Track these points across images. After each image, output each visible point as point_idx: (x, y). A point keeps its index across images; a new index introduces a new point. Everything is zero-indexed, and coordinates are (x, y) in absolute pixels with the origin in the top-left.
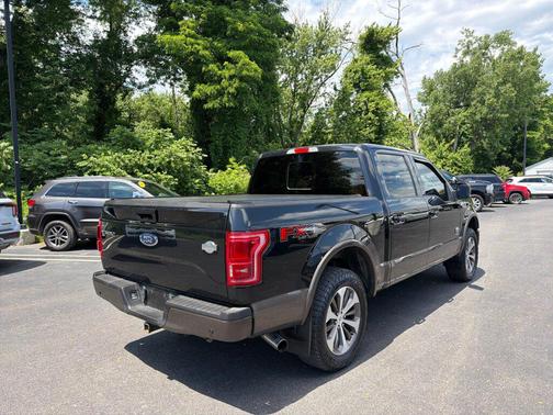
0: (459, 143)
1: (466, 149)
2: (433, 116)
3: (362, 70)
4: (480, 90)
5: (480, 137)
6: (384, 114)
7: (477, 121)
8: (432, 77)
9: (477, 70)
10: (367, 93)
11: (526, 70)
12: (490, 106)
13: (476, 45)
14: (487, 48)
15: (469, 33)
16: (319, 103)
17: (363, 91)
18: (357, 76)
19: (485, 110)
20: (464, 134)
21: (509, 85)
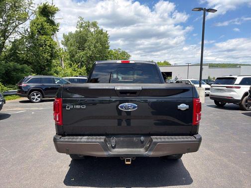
0: (81, 65)
1: (84, 68)
2: (70, 52)
3: (42, 24)
4: (88, 44)
5: (89, 64)
6: (53, 48)
7: (88, 57)
8: (68, 34)
9: (86, 35)
10: (44, 36)
11: (104, 39)
12: (93, 51)
13: (84, 25)
14: (89, 27)
15: (82, 19)
16: (14, 37)
17: (42, 35)
18: (39, 27)
19: (91, 52)
20: (83, 61)
21: (99, 44)
